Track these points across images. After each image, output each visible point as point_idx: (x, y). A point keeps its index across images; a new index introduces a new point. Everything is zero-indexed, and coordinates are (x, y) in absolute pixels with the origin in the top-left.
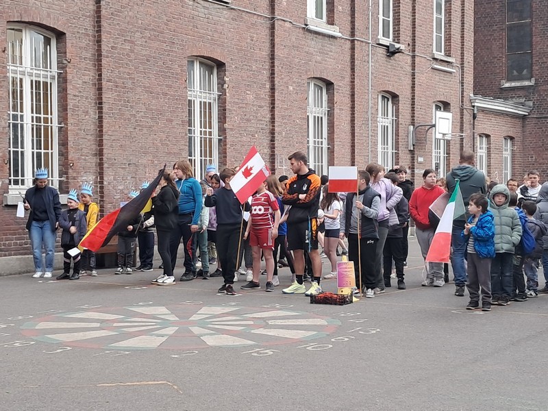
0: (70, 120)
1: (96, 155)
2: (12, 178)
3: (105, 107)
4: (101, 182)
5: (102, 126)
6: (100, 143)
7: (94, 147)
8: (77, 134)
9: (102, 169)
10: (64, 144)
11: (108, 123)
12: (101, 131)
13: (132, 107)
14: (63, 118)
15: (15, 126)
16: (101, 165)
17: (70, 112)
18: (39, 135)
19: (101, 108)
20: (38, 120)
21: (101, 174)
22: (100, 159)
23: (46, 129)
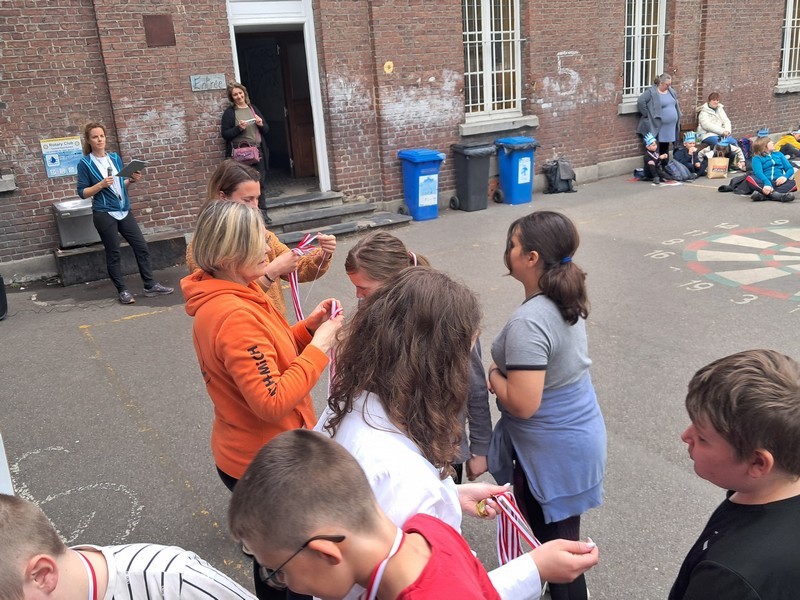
0: (677, 28)
1: (696, 58)
2: (625, 88)
3: (710, 9)
4: (701, 85)
5: (704, 30)
6: (702, 47)
7: (695, 51)
8: (682, 40)
9: (702, 71)
10: (669, 51)
11: (711, 26)
12: (704, 35)
13: (733, 6)
14: (670, 26)
15: (629, 39)
16: (701, 68)
17: (677, 20)
18: (648, 46)
19: (706, 12)
20: (648, 30)
21: (701, 77)
22: (701, 62)
23: (655, 38)
